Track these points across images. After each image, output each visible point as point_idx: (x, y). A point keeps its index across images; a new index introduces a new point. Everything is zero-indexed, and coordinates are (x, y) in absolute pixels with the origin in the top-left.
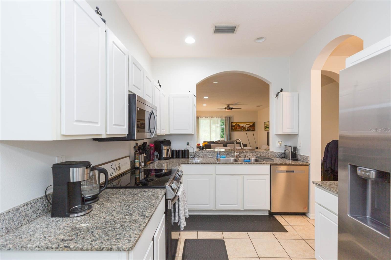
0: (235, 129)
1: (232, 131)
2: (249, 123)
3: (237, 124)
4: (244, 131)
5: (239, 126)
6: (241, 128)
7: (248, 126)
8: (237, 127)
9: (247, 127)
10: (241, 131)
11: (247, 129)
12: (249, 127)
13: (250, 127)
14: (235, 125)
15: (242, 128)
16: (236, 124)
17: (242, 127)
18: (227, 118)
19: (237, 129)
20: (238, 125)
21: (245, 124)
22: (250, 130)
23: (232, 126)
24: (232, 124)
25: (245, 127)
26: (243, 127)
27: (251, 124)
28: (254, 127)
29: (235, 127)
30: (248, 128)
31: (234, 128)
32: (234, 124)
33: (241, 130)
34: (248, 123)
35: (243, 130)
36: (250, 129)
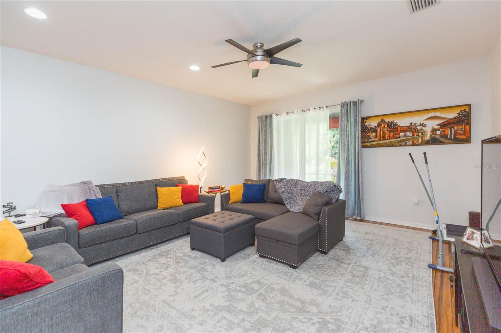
0: (380, 140)
1: (363, 147)
2: (438, 114)
3: (387, 121)
4: (414, 145)
5: (393, 127)
6: (402, 134)
7: (434, 124)
8: (384, 133)
9: (428, 130)
10: (400, 146)
11: (428, 137)
12: (436, 127)
13: (443, 126)
14: (379, 125)
15: (408, 134)
16: (383, 121)
17: (405, 131)
18: (348, 104)
19: (384, 139)
20: (390, 125)
21: (417, 120)
22: (442, 140)
23: (365, 130)
24: (367, 124)
25: (419, 128)
26: (411, 128)
27: (452, 115)
28: (469, 124)
29: (376, 132)
30: (434, 130)
31: (374, 134)
32: (373, 123)
33: (400, 141)
34: (433, 114)
35: (409, 140)
36: (445, 136)
